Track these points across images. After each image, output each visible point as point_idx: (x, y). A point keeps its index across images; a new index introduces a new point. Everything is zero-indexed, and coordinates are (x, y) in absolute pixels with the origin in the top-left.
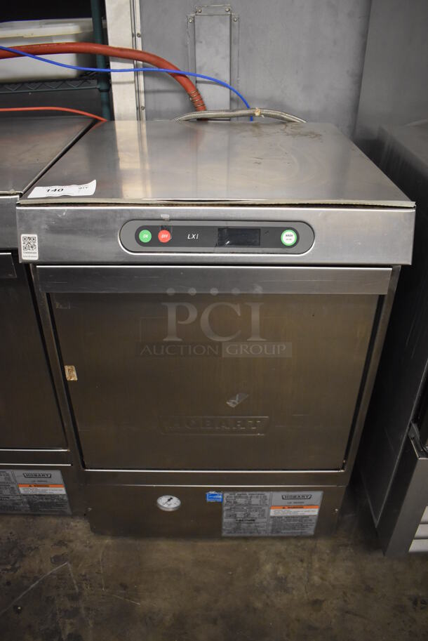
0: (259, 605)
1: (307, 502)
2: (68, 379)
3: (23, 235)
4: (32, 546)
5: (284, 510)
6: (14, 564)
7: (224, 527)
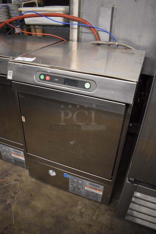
1: (98, 188)
2: (23, 121)
3: (9, 71)
4: (11, 174)
5: (90, 189)
6: (4, 177)
7: (70, 188)
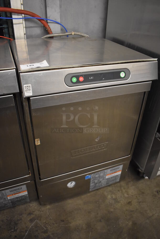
0: (112, 210)
1: (118, 170)
2: (36, 145)
3: (24, 85)
4: (18, 219)
5: (111, 175)
7: (90, 188)
